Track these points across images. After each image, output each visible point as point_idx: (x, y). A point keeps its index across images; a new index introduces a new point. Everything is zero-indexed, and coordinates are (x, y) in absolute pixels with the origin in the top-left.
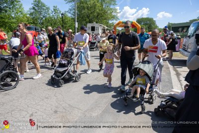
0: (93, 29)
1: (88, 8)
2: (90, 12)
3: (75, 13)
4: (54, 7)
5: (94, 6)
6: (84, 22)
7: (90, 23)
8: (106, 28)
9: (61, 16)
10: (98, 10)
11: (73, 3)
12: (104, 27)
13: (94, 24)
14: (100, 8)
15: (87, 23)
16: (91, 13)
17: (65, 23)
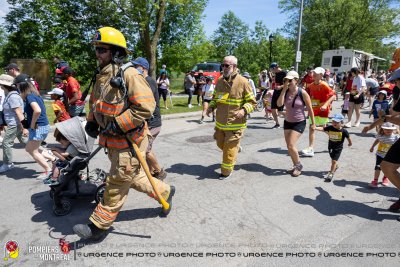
0: (337, 61)
1: (328, 17)
2: (332, 24)
3: (297, 29)
4: (257, 23)
5: (345, 10)
6: (317, 48)
7: (331, 48)
8: (371, 57)
9: (268, 39)
10: (353, 19)
11: (296, 11)
12: (366, 57)
13: (342, 51)
14: (361, 13)
15: (323, 49)
16: (337, 26)
17: (276, 53)
